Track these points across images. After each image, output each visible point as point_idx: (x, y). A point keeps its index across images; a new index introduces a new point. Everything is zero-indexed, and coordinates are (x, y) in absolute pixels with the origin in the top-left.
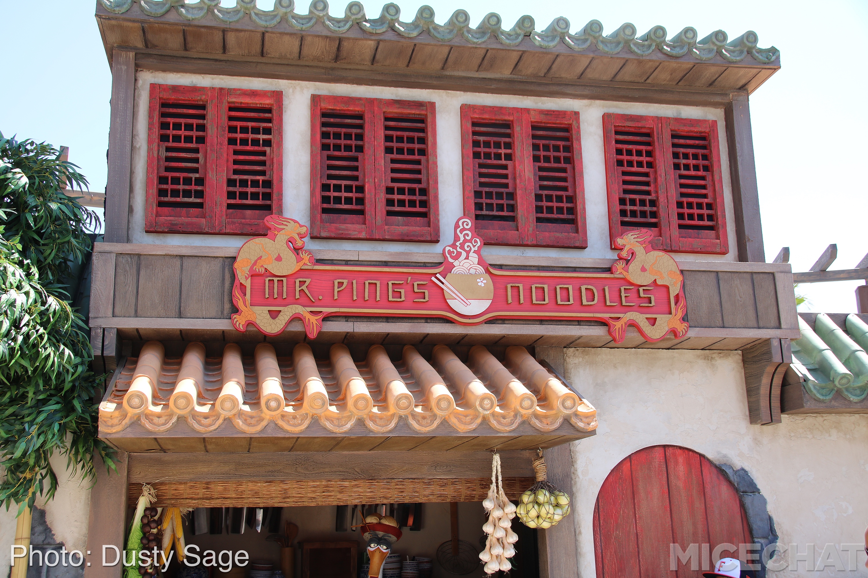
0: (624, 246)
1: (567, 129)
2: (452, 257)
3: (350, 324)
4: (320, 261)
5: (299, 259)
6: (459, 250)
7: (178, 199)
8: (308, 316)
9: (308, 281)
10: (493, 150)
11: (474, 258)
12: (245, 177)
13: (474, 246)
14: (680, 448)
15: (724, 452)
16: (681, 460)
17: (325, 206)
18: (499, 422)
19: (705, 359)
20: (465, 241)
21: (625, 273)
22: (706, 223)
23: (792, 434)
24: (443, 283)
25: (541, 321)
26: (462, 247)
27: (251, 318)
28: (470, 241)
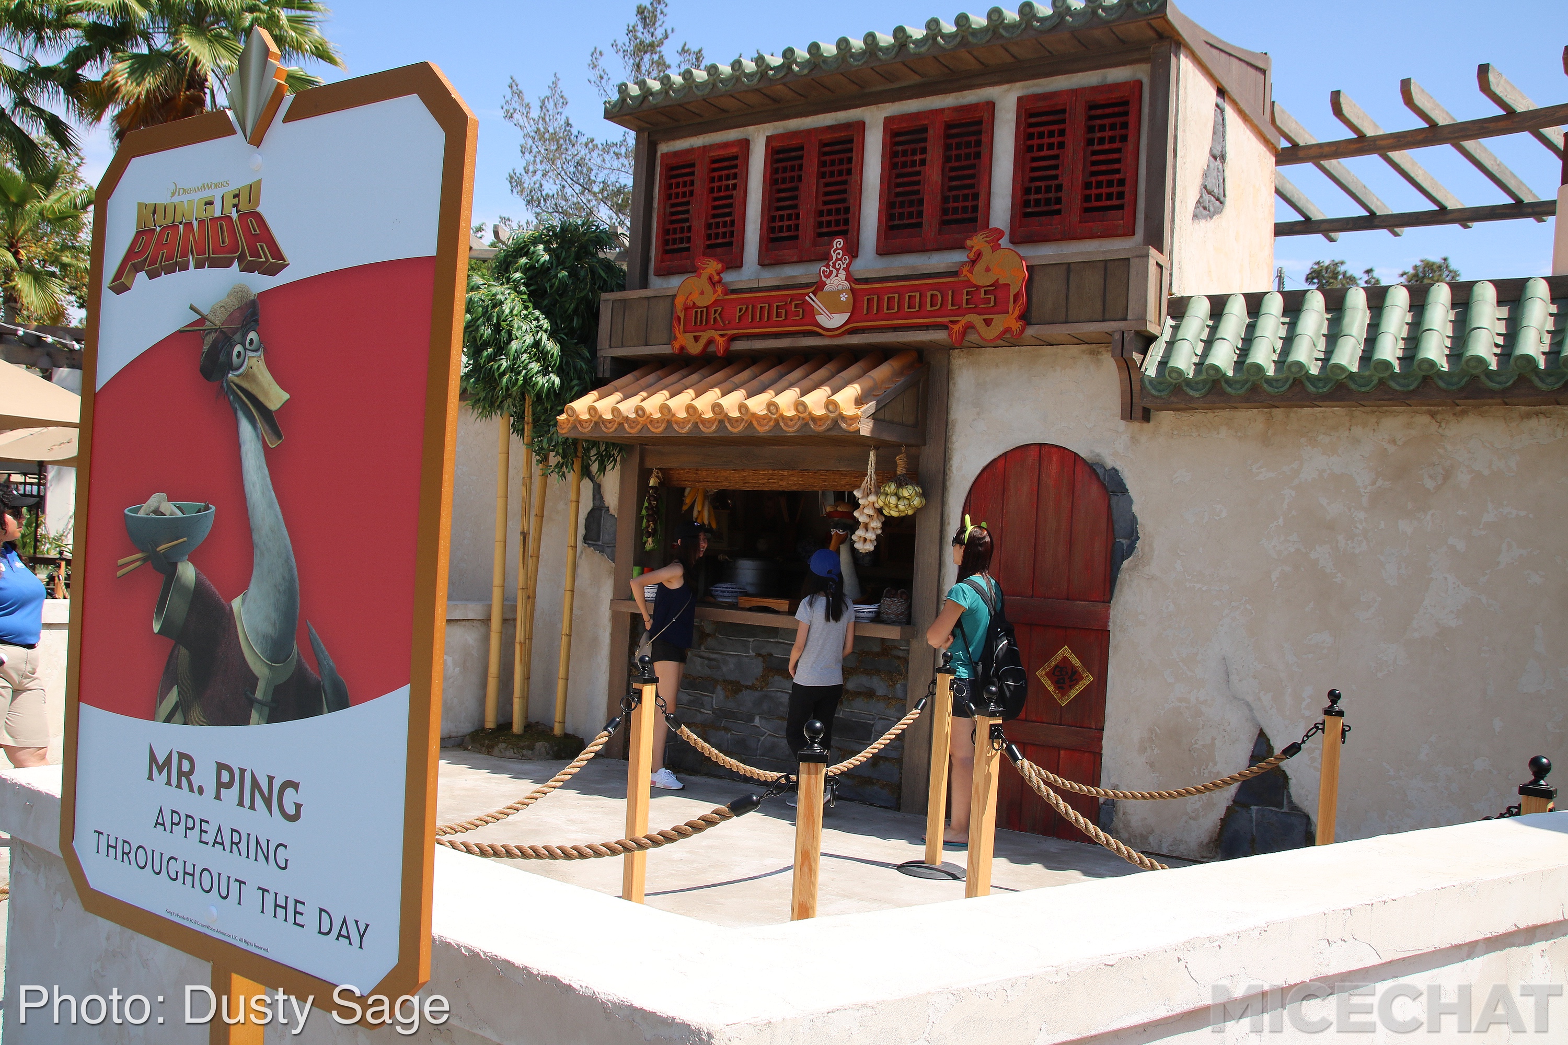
0: (972, 247)
1: (980, 122)
2: (825, 276)
3: (749, 342)
4: (734, 291)
5: (715, 292)
6: (831, 269)
7: (675, 246)
8: (718, 338)
9: (720, 309)
10: (909, 158)
11: (842, 275)
12: (718, 220)
13: (843, 264)
14: (1056, 446)
15: (1097, 451)
16: (1055, 458)
17: (772, 236)
18: (786, 425)
19: (1090, 354)
20: (837, 260)
21: (969, 275)
22: (1115, 202)
23: (1175, 432)
24: (814, 301)
25: (895, 329)
26: (834, 267)
27: (683, 343)
28: (841, 260)
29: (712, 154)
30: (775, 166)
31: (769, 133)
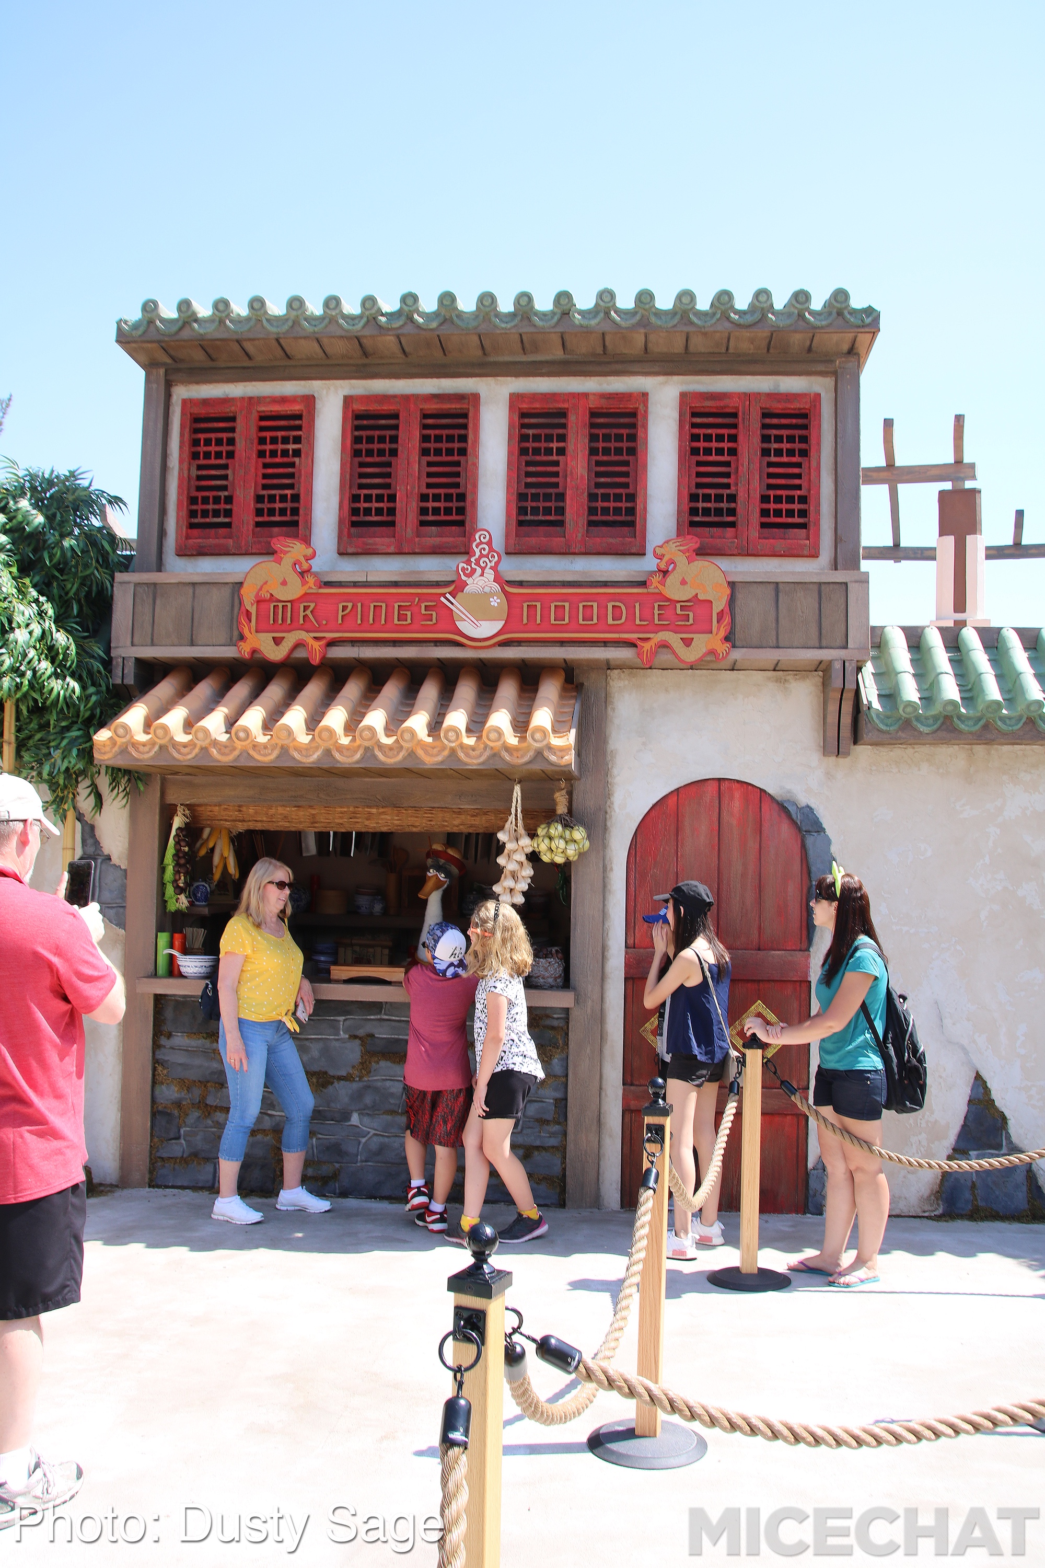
0: (663, 555)
1: (633, 414)
2: (465, 575)
3: (356, 649)
4: (328, 584)
5: (304, 583)
6: (473, 566)
7: (208, 520)
8: (311, 642)
9: (312, 605)
10: (543, 445)
11: (490, 574)
12: (273, 492)
13: (490, 561)
14: (738, 781)
15: (789, 787)
16: (737, 795)
17: (354, 519)
18: (467, 755)
19: (776, 681)
20: (482, 556)
21: (660, 587)
22: (796, 520)
23: (874, 768)
24: (452, 604)
25: (562, 643)
26: (478, 563)
27: (256, 645)
28: (487, 556)
29: (263, 409)
30: (357, 433)
31: (347, 392)
